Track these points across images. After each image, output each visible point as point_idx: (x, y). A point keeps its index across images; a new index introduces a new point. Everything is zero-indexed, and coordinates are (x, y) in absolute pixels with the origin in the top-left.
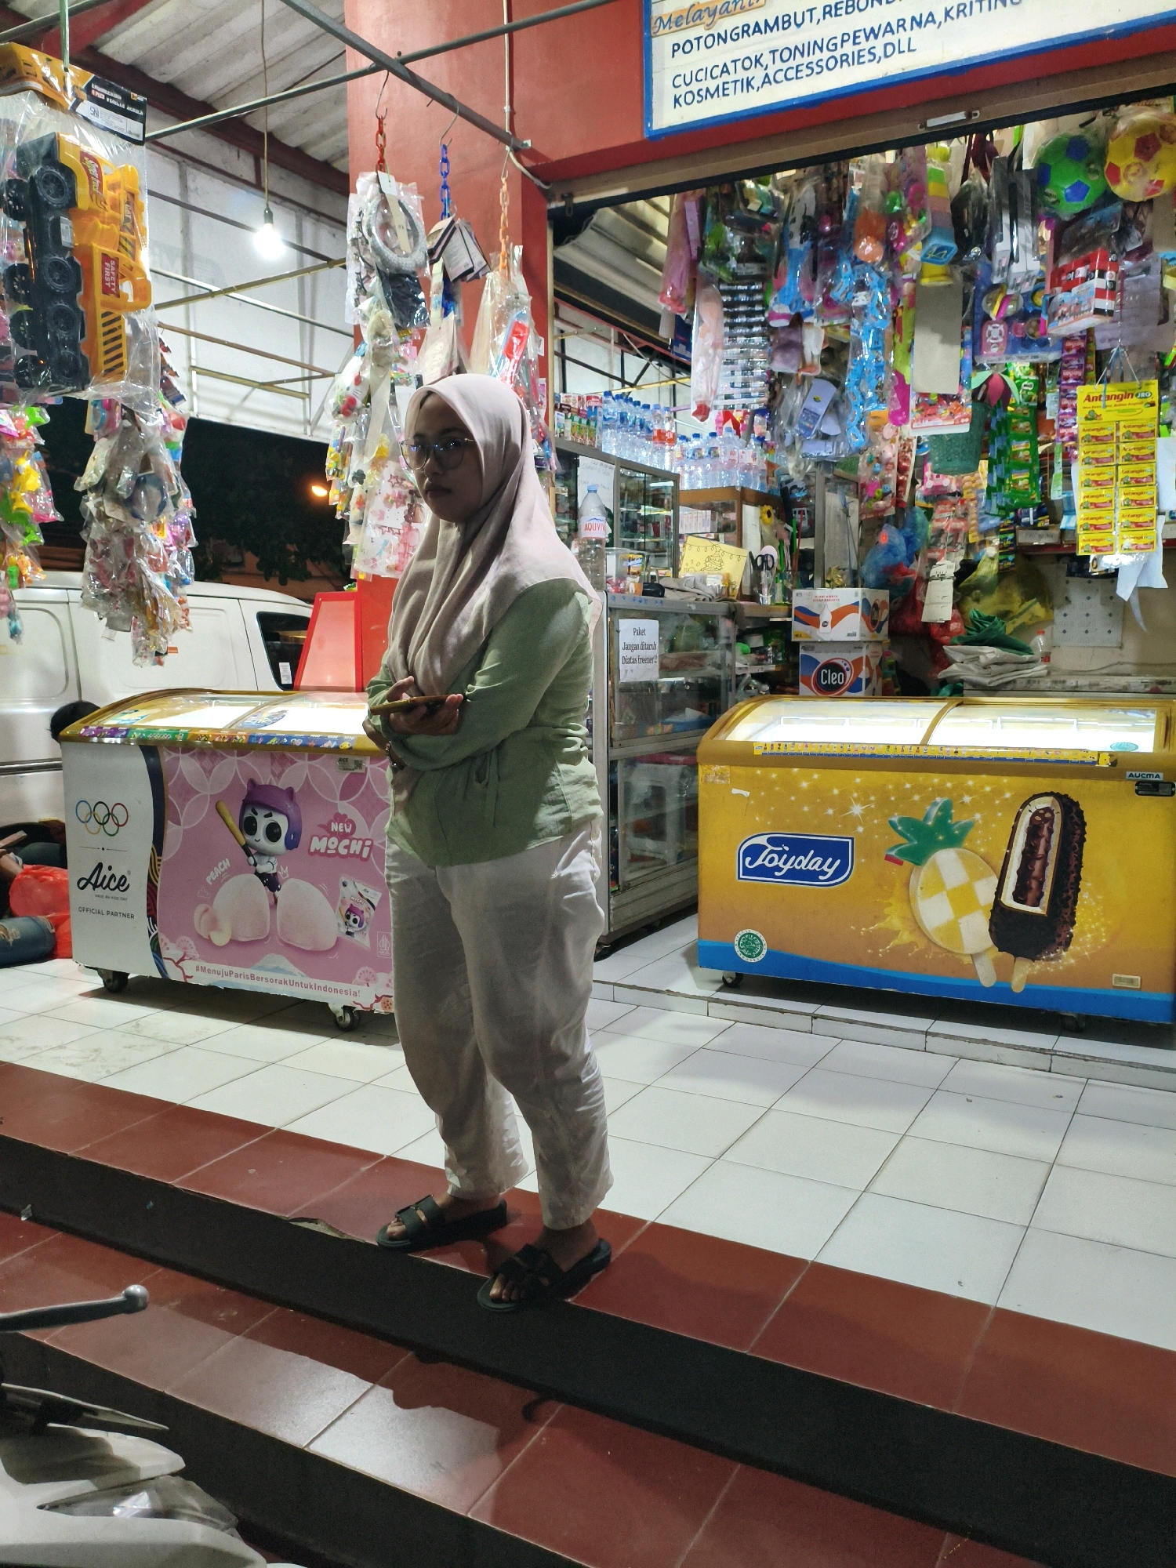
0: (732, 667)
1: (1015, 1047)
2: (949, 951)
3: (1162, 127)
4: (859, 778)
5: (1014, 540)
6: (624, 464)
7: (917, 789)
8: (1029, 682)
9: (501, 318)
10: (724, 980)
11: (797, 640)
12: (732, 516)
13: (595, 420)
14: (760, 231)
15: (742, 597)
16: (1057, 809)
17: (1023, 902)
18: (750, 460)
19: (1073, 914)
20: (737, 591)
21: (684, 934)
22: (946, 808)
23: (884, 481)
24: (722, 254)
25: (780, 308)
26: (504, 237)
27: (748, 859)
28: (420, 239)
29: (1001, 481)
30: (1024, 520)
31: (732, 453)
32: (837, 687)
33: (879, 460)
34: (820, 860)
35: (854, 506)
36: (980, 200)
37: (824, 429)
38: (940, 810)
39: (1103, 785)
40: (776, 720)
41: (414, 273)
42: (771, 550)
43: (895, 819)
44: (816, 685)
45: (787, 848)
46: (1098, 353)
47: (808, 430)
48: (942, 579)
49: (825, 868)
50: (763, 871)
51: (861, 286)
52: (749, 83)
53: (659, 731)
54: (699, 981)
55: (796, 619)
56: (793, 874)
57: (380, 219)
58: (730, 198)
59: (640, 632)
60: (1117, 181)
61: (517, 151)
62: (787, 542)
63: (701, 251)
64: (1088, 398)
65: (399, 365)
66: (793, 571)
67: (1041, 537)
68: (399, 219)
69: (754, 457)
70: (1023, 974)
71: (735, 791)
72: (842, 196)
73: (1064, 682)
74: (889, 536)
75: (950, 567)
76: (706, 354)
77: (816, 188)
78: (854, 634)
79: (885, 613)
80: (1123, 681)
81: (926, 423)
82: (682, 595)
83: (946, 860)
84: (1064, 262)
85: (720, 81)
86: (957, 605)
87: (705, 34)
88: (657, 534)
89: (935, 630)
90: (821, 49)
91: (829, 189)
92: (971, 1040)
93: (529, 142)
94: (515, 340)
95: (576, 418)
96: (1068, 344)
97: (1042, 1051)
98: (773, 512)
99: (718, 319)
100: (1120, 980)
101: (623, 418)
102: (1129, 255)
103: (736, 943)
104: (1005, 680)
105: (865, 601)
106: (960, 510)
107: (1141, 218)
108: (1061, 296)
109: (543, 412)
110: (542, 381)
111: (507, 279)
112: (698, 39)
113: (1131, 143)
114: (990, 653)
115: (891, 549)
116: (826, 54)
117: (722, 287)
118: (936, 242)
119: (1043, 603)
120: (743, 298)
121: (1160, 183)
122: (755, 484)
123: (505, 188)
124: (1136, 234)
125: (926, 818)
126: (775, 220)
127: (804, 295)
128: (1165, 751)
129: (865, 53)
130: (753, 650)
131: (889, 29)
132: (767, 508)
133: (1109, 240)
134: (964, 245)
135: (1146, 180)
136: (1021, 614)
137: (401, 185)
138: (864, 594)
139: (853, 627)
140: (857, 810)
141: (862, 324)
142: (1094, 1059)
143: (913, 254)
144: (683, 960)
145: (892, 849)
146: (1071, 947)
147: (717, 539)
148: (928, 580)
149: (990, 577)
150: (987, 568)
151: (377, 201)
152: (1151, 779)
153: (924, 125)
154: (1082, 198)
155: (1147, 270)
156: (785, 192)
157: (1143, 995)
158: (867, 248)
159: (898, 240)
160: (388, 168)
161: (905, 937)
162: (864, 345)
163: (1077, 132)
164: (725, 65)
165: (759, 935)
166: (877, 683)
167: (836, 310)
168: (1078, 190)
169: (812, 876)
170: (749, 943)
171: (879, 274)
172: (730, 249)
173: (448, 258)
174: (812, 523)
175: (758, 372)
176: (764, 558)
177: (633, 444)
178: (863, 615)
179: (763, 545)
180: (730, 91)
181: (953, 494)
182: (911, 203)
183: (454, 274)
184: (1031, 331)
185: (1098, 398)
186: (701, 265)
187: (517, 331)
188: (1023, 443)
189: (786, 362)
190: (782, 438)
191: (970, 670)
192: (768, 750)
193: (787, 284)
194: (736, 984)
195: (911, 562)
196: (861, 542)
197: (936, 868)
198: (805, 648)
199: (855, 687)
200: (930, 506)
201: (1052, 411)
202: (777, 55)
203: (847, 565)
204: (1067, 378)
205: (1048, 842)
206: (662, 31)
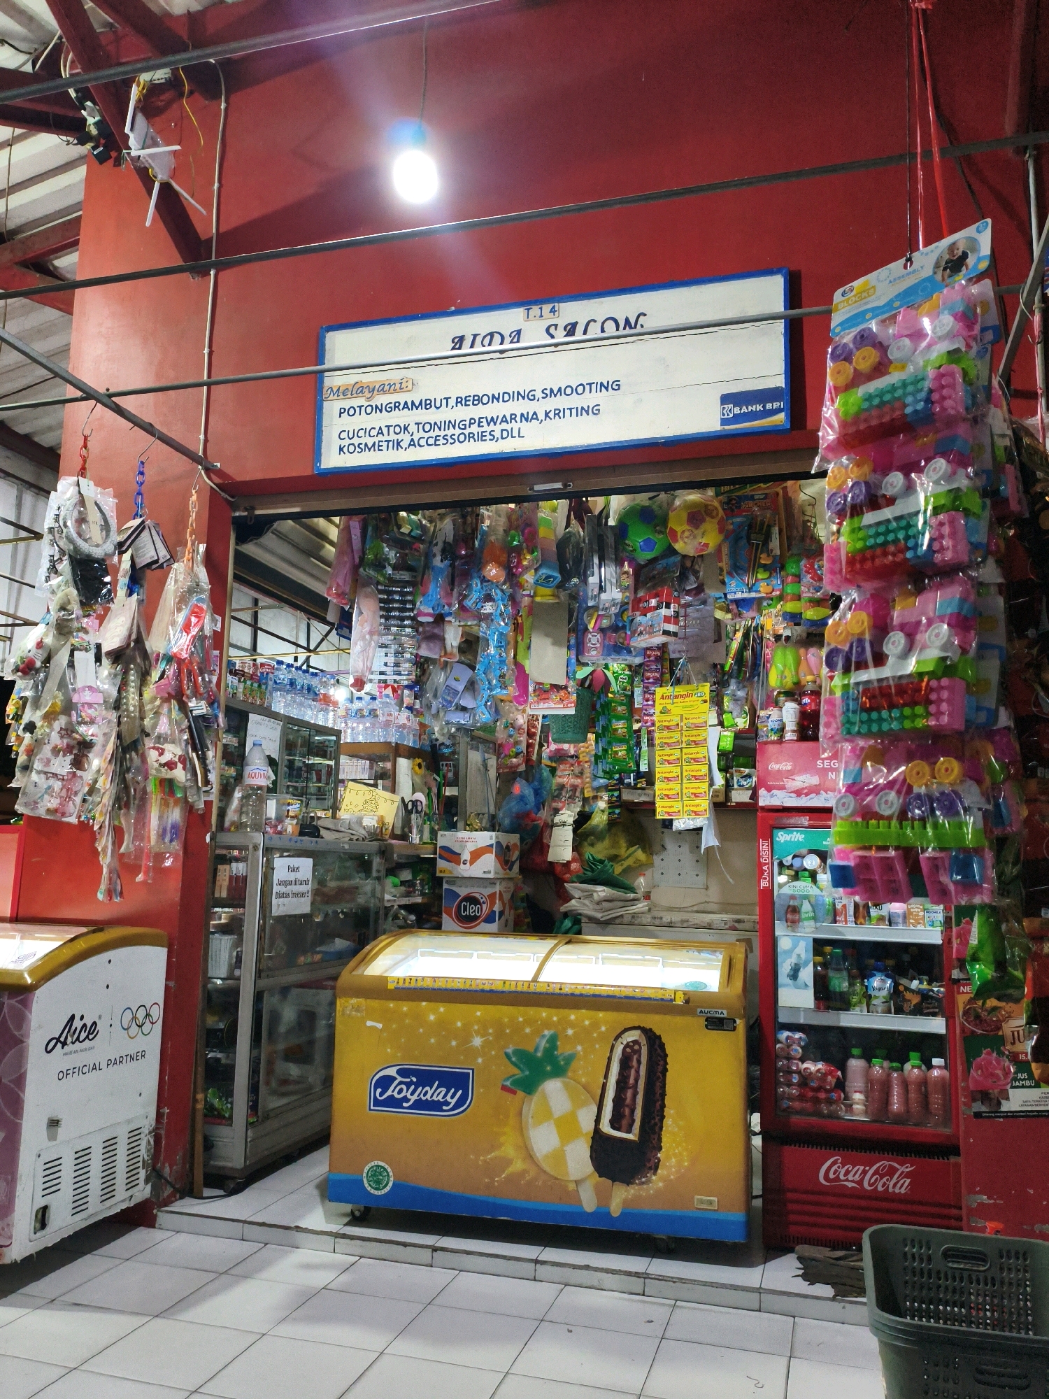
0: (381, 900)
1: (614, 1272)
2: (556, 1179)
3: (706, 506)
4: (479, 1011)
5: (619, 797)
6: (289, 721)
7: (528, 1022)
8: (633, 917)
9: (182, 600)
10: (352, 1212)
11: (442, 875)
12: (389, 765)
13: (266, 684)
14: (411, 549)
15: (394, 836)
16: (644, 1042)
17: (618, 1129)
18: (405, 721)
19: (660, 1140)
20: (389, 832)
21: (317, 1166)
22: (553, 1040)
23: (517, 743)
24: (380, 563)
25: (425, 609)
26: (191, 536)
27: (379, 1090)
28: (111, 533)
29: (605, 750)
30: (626, 781)
31: (390, 715)
32: (475, 918)
33: (512, 726)
34: (444, 1090)
35: (492, 762)
36: (578, 543)
37: (463, 703)
38: (547, 1042)
39: (679, 1020)
40: (413, 953)
41: (103, 560)
42: (420, 796)
43: (510, 1051)
44: (457, 917)
45: (414, 1080)
46: (672, 661)
47: (450, 702)
48: (564, 825)
49: (448, 1098)
50: (393, 1102)
51: (489, 598)
52: (398, 444)
53: (309, 960)
54: (328, 1216)
55: (441, 857)
56: (419, 1105)
57: (76, 514)
58: (386, 521)
59: (294, 870)
60: (676, 541)
61: (207, 470)
62: (435, 790)
63: (362, 559)
64: (663, 697)
65: (81, 634)
66: (439, 814)
67: (640, 795)
68: (94, 516)
69: (408, 718)
70: (620, 1198)
71: (369, 1023)
72: (475, 529)
73: (661, 918)
74: (519, 787)
75: (570, 816)
76: (363, 638)
77: (454, 522)
78: (489, 872)
79: (516, 854)
80: (708, 918)
81: (541, 705)
82: (337, 835)
83: (553, 1088)
84: (641, 594)
85: (376, 440)
86: (576, 848)
87: (366, 404)
88: (319, 780)
89: (558, 869)
90: (454, 427)
91: (465, 523)
92: (575, 1267)
93: (219, 465)
94: (194, 620)
95: (249, 683)
96: (649, 653)
97: (637, 1275)
98: (423, 764)
99: (374, 612)
100: (701, 1202)
101: (292, 683)
102: (688, 592)
103: (365, 1175)
104: (614, 915)
105: (498, 843)
106: (577, 770)
107: (697, 567)
108: (639, 618)
109: (215, 679)
110: (217, 653)
111: (191, 571)
112: (360, 407)
113: (684, 516)
114: (601, 891)
115: (522, 798)
116: (458, 431)
117: (380, 587)
118: (544, 571)
119: (644, 850)
120: (397, 597)
121: (706, 545)
122: (409, 740)
123: (194, 498)
124: (692, 578)
125: (536, 1050)
126: (423, 542)
127: (444, 601)
128: (728, 990)
129: (487, 434)
130: (403, 883)
131: (504, 420)
132: (418, 761)
133: (672, 581)
134: (566, 576)
135: (696, 543)
136: (627, 857)
137: (99, 489)
138: (497, 837)
139: (488, 865)
140: (477, 1041)
141: (488, 627)
142: (681, 1280)
143: (529, 578)
144: (316, 1192)
145: (507, 1079)
146: (659, 1171)
147: (375, 785)
148: (552, 826)
149: (601, 826)
150: (599, 819)
151: (76, 499)
152: (717, 1015)
153: (532, 489)
154: (652, 550)
155: (704, 602)
156: (431, 521)
157: (721, 1216)
158: (492, 571)
159: (517, 567)
160: (88, 475)
161: (518, 1165)
162: (491, 643)
163: (647, 503)
164: (380, 428)
165: (386, 1166)
166: (510, 915)
167: (470, 614)
168: (649, 544)
169: (436, 1106)
170: (377, 1176)
171: (502, 591)
172: (387, 560)
173: (137, 550)
174: (456, 774)
175: (407, 656)
176: (415, 803)
177: (301, 704)
178: (496, 856)
179: (414, 792)
180: (384, 448)
181: (572, 757)
182: (526, 540)
183: (141, 562)
184: (621, 640)
185: (669, 697)
186: (361, 570)
187: (197, 612)
188: (621, 722)
189: (430, 649)
190: (429, 707)
191: (585, 904)
192: (401, 984)
193: (430, 592)
194: (363, 1217)
195: (539, 810)
196: (499, 791)
197: (545, 1097)
198: (447, 883)
199: (490, 919)
200: (554, 765)
201: (638, 701)
202: (421, 426)
203: (485, 810)
204: (648, 679)
205: (637, 1072)
206: (331, 398)
